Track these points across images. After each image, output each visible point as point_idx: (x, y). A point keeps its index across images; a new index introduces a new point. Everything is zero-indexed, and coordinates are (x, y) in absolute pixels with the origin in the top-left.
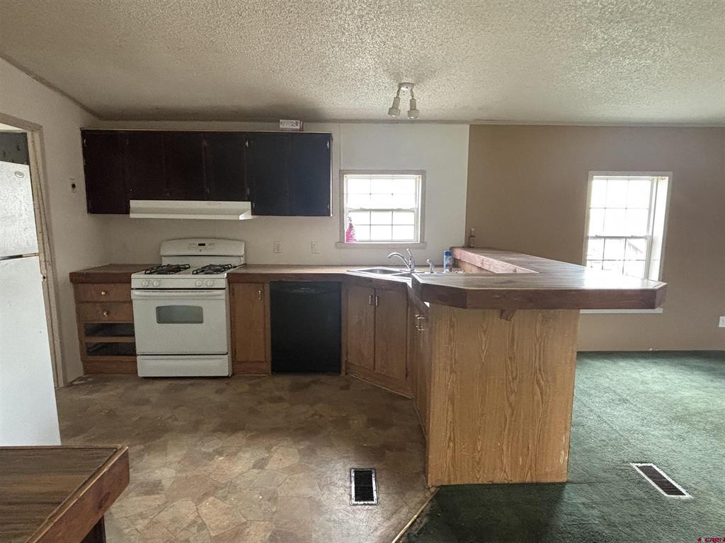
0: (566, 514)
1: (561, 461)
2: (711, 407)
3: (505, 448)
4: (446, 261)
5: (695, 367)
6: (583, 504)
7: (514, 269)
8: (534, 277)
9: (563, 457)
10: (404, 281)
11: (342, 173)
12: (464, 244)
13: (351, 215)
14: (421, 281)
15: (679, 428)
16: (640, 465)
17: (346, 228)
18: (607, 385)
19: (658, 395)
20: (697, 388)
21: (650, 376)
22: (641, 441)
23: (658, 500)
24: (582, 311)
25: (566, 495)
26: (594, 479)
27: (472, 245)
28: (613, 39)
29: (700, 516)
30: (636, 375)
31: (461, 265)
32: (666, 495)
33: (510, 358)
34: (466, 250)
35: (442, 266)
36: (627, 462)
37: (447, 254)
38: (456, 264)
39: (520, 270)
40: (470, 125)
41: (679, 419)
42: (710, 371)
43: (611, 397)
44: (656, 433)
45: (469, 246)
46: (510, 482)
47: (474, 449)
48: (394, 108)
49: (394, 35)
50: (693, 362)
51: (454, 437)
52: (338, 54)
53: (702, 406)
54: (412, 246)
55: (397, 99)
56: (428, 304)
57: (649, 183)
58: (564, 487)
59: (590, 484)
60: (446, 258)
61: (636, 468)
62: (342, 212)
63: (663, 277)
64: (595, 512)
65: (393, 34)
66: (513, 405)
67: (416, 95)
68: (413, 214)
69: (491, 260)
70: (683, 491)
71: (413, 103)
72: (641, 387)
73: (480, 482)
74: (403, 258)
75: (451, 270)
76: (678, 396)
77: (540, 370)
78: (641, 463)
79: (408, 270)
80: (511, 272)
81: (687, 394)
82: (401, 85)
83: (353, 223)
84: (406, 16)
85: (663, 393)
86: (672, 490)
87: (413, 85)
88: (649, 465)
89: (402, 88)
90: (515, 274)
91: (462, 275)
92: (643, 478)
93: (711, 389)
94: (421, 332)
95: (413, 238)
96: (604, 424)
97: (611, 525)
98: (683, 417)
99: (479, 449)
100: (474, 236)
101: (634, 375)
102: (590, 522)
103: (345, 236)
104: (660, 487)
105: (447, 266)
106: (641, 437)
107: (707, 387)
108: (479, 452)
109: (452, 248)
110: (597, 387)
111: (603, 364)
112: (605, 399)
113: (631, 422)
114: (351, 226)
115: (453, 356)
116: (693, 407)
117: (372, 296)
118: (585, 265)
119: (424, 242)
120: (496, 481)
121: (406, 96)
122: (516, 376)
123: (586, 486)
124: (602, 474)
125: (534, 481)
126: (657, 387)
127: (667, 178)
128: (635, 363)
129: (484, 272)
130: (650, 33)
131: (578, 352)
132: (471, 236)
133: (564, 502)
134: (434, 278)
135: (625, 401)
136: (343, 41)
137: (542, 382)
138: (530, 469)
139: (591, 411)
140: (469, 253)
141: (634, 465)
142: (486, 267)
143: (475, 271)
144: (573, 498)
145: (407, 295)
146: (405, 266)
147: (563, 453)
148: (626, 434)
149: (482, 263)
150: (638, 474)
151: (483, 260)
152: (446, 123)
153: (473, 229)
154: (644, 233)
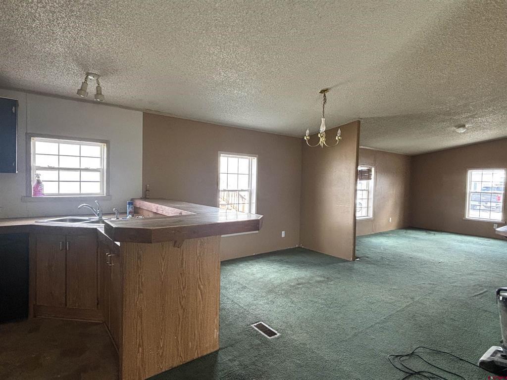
0: (220, 371)
1: (215, 337)
2: (283, 281)
3: (179, 340)
4: (129, 209)
5: (274, 260)
6: (229, 360)
7: (180, 212)
8: (194, 217)
9: (216, 333)
10: (95, 227)
11: (29, 136)
12: (141, 197)
13: (38, 172)
14: (114, 225)
15: (271, 297)
16: (255, 324)
17: (33, 184)
18: (234, 280)
19: (260, 280)
20: (276, 272)
21: (255, 269)
22: (255, 310)
23: (266, 342)
24: (222, 236)
25: (219, 359)
26: (234, 341)
27: (148, 197)
28: (229, 77)
29: (284, 343)
30: (249, 271)
31: (141, 212)
32: (269, 338)
33: (181, 274)
34: (144, 201)
35: (126, 213)
36: (250, 325)
37: (129, 204)
38: (136, 211)
39: (184, 213)
40: (143, 113)
41: (270, 291)
42: (281, 262)
43: (237, 287)
44: (261, 303)
45: (146, 197)
46: (184, 363)
47: (158, 347)
48: (82, 90)
49: (84, 35)
50: (273, 258)
51: (142, 342)
52: (28, 36)
53: (279, 281)
54: (100, 199)
55: (85, 83)
56: (118, 243)
57: (248, 160)
58: (217, 353)
59: (232, 346)
60: (129, 207)
61: (254, 327)
62: (28, 169)
63: (258, 212)
64: (236, 363)
65: (82, 34)
66: (184, 307)
67: (101, 84)
68: (99, 173)
69: (163, 206)
70: (276, 332)
71: (99, 89)
72: (252, 277)
73: (163, 371)
74: (92, 208)
75: (133, 216)
76: (268, 279)
77: (200, 278)
78: (256, 323)
79: (96, 218)
80: (178, 214)
81: (273, 276)
82: (88, 74)
83: (41, 179)
84: (94, 24)
85: (262, 278)
86: (271, 334)
87: (99, 76)
88: (260, 323)
89: (89, 77)
90: (181, 215)
91: (142, 219)
92: (258, 332)
93: (282, 271)
94: (111, 266)
95: (99, 192)
96: (236, 305)
97: (245, 367)
98: (271, 290)
99: (161, 346)
100: (149, 190)
101: (247, 271)
102: (234, 370)
103: (31, 190)
104: (266, 334)
105: (130, 213)
106: (254, 307)
107: (280, 270)
108: (161, 348)
109: (132, 200)
110: (229, 282)
111: (232, 267)
112: (235, 289)
113: (250, 300)
114: (39, 182)
115: (140, 280)
116: (276, 282)
117: (63, 242)
118: (219, 207)
119: (109, 195)
120: (175, 365)
121: (93, 83)
122: (185, 285)
123: (230, 348)
124: (238, 337)
125: (200, 356)
126: (259, 276)
127: (256, 158)
128: (247, 264)
129: (158, 216)
130: (246, 79)
131: (221, 262)
132: (147, 190)
133: (219, 363)
134: (121, 222)
135: (245, 287)
136: (34, 26)
137: (202, 287)
138: (197, 349)
139: (228, 298)
140: (147, 203)
141: (253, 326)
142: (160, 212)
143: (151, 215)
144: (223, 358)
145: (98, 238)
146: (94, 215)
147: (216, 330)
148: (247, 308)
149: (157, 210)
150: (255, 330)
151: (157, 207)
152: (126, 109)
153: (148, 186)
154: (247, 188)
